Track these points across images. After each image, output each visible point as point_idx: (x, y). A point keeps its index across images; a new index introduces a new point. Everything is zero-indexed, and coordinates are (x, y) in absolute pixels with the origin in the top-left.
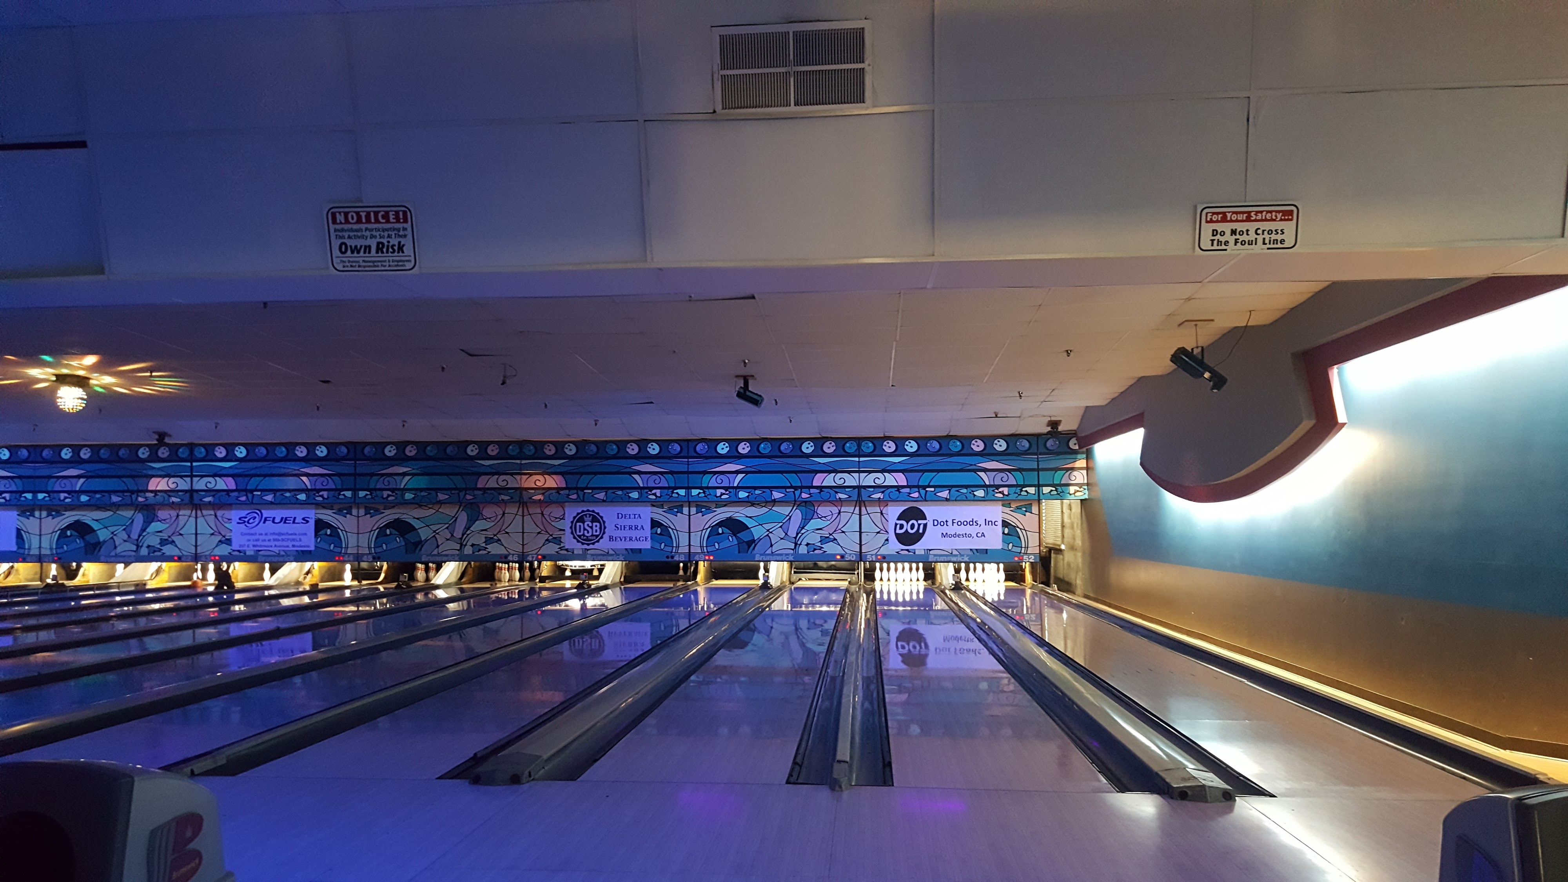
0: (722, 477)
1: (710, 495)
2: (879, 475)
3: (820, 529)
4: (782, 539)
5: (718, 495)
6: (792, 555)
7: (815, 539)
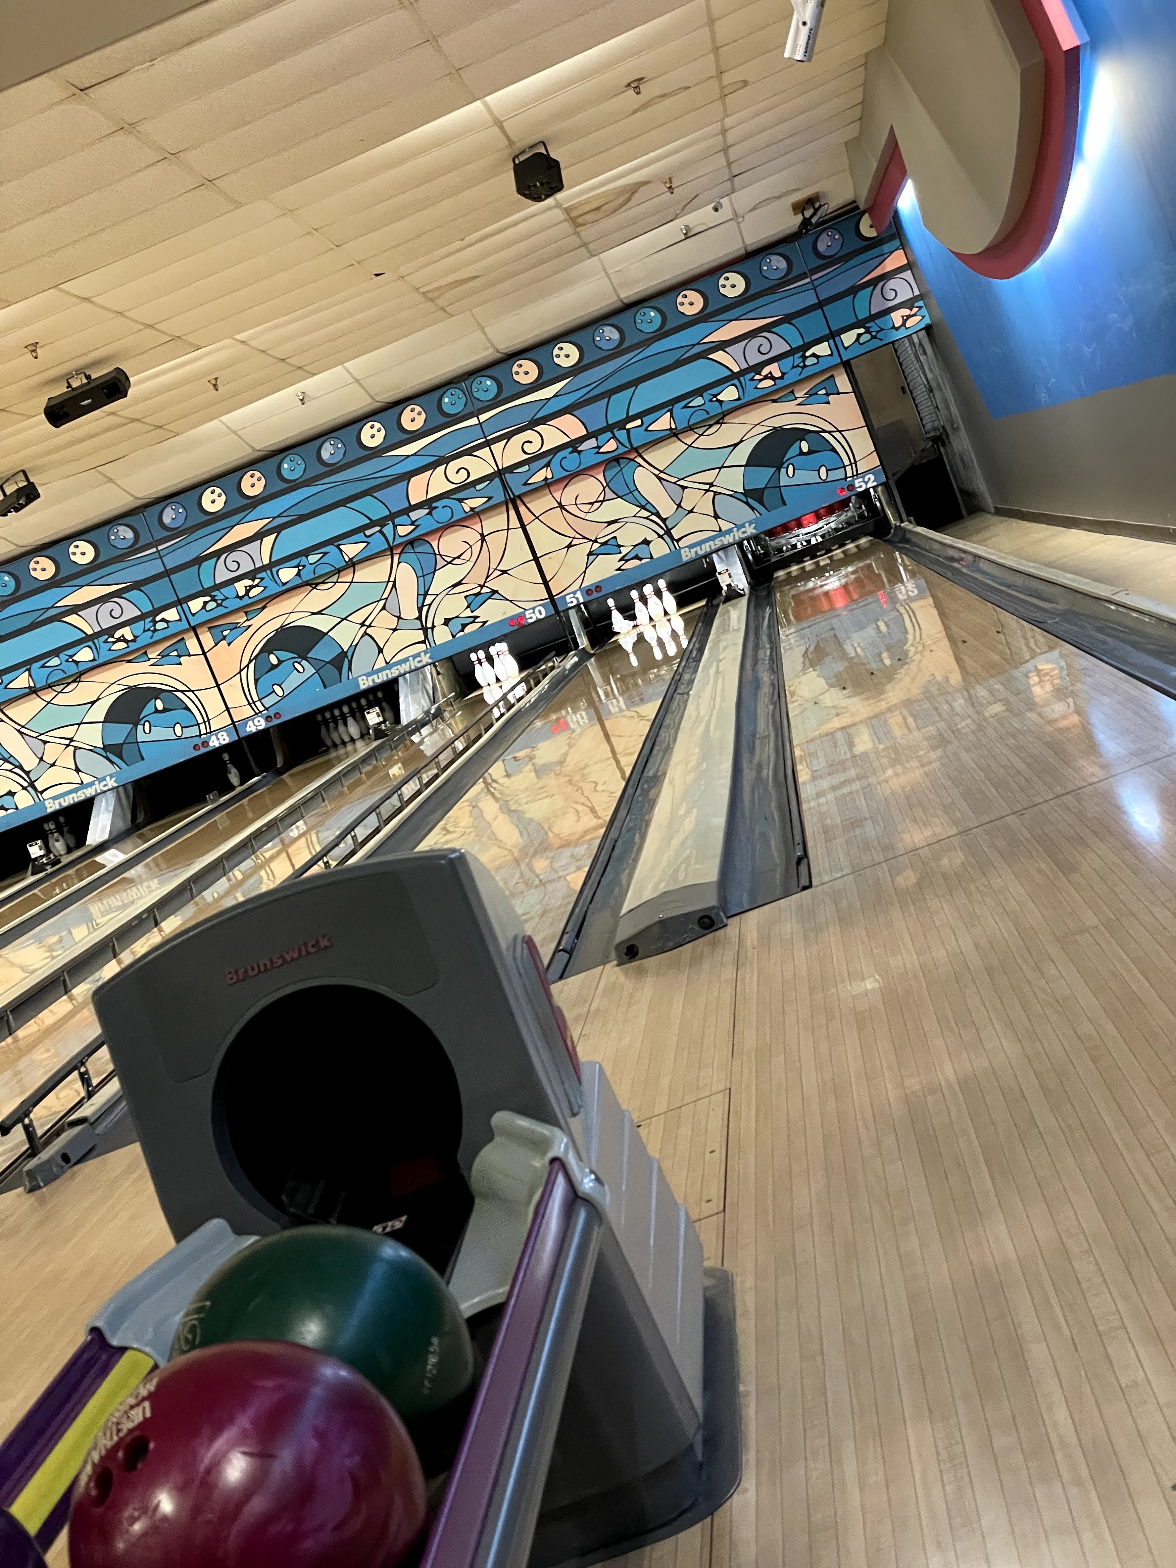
0: (234, 556)
1: (227, 598)
2: (528, 435)
3: (459, 583)
4: (394, 630)
5: (242, 592)
6: (426, 652)
7: (455, 606)
